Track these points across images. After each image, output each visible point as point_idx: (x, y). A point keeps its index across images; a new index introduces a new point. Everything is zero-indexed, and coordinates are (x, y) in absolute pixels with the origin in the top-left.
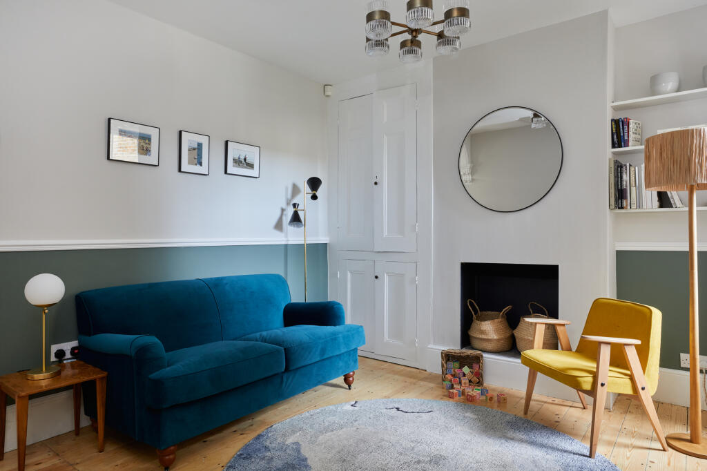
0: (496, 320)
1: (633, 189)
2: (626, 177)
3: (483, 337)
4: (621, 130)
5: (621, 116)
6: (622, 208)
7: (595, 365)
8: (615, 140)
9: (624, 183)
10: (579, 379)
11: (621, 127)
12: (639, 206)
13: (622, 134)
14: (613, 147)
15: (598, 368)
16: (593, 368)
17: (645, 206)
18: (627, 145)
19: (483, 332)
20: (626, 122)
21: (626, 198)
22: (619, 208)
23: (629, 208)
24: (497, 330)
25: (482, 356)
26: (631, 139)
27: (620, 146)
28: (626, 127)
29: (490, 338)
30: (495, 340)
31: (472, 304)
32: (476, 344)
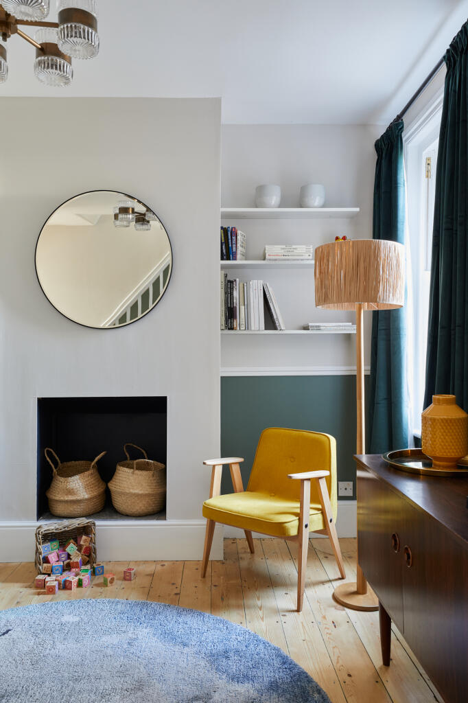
0: (87, 473)
1: (242, 308)
2: (236, 294)
3: (70, 498)
4: (230, 241)
5: (229, 224)
6: (232, 328)
7: (298, 505)
8: (224, 251)
9: (235, 301)
10: (286, 524)
11: (230, 238)
12: (247, 327)
13: (230, 246)
14: (222, 259)
15: (302, 508)
16: (297, 508)
17: (253, 328)
18: (235, 259)
19: (70, 492)
20: (234, 233)
21: (236, 318)
22: (229, 329)
23: (238, 329)
24: (87, 487)
25: (94, 524)
26: (239, 252)
27: (228, 259)
28: (234, 238)
29: (79, 498)
30: (86, 499)
31: (49, 454)
32: (60, 509)
